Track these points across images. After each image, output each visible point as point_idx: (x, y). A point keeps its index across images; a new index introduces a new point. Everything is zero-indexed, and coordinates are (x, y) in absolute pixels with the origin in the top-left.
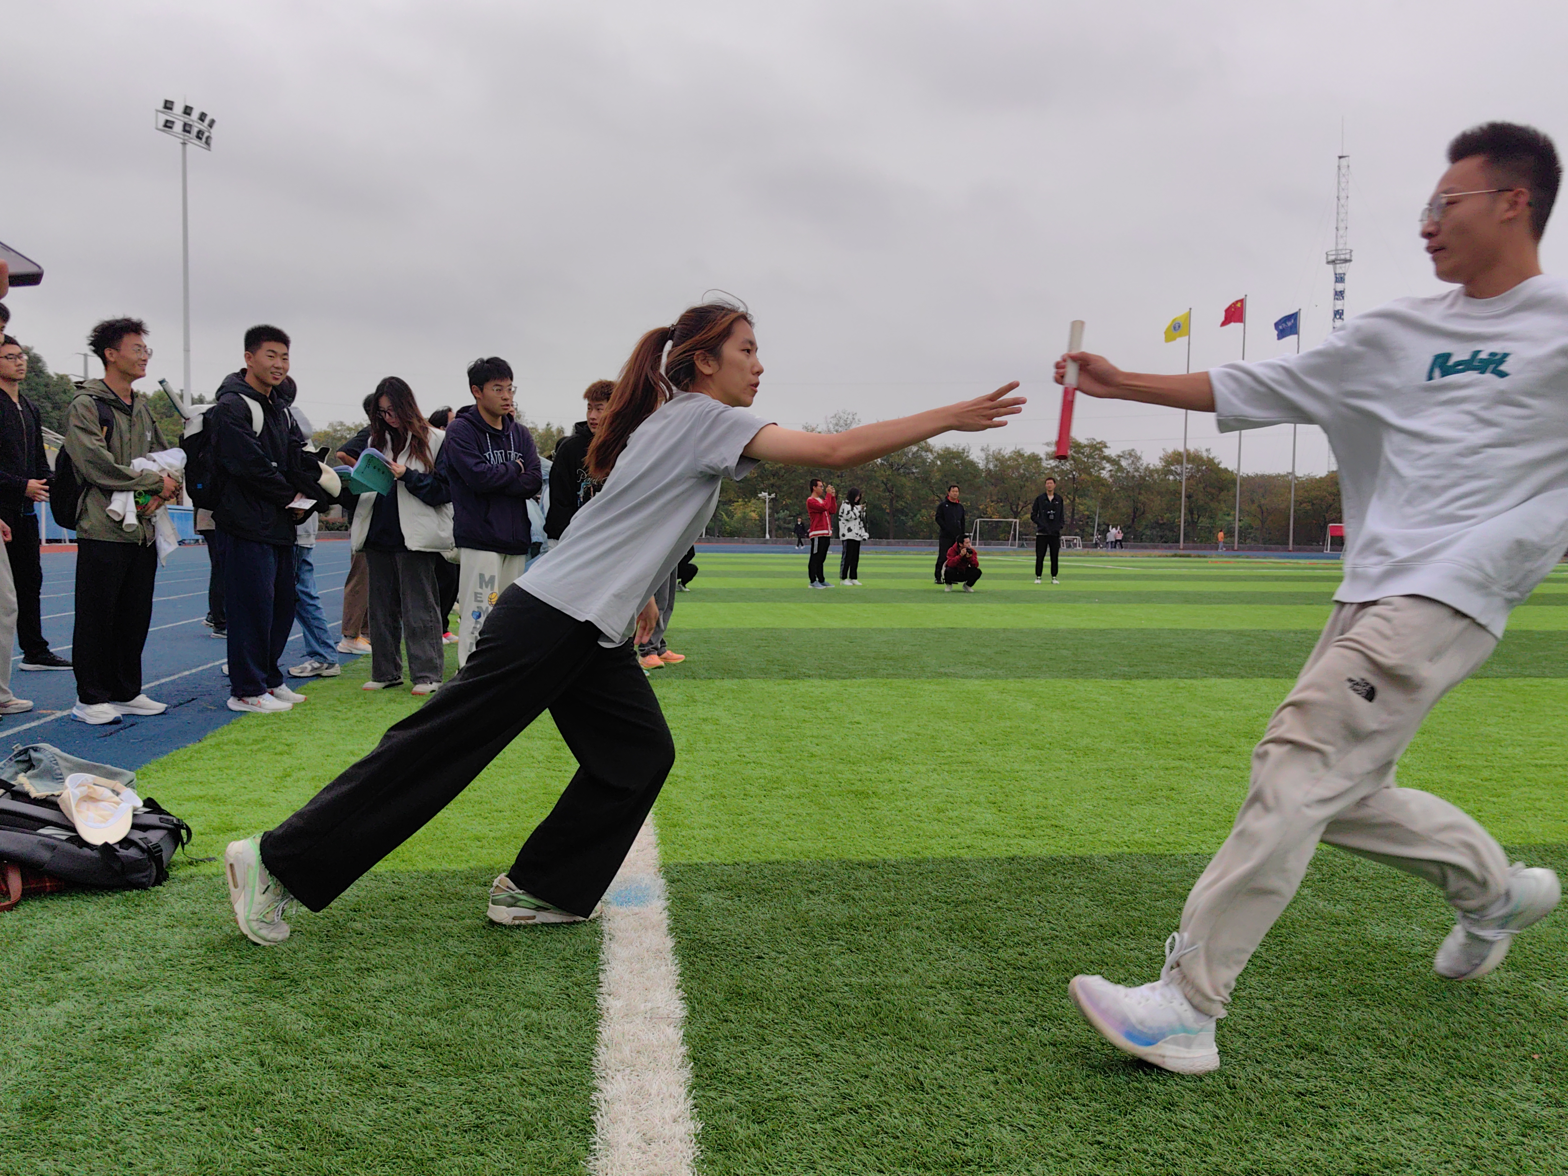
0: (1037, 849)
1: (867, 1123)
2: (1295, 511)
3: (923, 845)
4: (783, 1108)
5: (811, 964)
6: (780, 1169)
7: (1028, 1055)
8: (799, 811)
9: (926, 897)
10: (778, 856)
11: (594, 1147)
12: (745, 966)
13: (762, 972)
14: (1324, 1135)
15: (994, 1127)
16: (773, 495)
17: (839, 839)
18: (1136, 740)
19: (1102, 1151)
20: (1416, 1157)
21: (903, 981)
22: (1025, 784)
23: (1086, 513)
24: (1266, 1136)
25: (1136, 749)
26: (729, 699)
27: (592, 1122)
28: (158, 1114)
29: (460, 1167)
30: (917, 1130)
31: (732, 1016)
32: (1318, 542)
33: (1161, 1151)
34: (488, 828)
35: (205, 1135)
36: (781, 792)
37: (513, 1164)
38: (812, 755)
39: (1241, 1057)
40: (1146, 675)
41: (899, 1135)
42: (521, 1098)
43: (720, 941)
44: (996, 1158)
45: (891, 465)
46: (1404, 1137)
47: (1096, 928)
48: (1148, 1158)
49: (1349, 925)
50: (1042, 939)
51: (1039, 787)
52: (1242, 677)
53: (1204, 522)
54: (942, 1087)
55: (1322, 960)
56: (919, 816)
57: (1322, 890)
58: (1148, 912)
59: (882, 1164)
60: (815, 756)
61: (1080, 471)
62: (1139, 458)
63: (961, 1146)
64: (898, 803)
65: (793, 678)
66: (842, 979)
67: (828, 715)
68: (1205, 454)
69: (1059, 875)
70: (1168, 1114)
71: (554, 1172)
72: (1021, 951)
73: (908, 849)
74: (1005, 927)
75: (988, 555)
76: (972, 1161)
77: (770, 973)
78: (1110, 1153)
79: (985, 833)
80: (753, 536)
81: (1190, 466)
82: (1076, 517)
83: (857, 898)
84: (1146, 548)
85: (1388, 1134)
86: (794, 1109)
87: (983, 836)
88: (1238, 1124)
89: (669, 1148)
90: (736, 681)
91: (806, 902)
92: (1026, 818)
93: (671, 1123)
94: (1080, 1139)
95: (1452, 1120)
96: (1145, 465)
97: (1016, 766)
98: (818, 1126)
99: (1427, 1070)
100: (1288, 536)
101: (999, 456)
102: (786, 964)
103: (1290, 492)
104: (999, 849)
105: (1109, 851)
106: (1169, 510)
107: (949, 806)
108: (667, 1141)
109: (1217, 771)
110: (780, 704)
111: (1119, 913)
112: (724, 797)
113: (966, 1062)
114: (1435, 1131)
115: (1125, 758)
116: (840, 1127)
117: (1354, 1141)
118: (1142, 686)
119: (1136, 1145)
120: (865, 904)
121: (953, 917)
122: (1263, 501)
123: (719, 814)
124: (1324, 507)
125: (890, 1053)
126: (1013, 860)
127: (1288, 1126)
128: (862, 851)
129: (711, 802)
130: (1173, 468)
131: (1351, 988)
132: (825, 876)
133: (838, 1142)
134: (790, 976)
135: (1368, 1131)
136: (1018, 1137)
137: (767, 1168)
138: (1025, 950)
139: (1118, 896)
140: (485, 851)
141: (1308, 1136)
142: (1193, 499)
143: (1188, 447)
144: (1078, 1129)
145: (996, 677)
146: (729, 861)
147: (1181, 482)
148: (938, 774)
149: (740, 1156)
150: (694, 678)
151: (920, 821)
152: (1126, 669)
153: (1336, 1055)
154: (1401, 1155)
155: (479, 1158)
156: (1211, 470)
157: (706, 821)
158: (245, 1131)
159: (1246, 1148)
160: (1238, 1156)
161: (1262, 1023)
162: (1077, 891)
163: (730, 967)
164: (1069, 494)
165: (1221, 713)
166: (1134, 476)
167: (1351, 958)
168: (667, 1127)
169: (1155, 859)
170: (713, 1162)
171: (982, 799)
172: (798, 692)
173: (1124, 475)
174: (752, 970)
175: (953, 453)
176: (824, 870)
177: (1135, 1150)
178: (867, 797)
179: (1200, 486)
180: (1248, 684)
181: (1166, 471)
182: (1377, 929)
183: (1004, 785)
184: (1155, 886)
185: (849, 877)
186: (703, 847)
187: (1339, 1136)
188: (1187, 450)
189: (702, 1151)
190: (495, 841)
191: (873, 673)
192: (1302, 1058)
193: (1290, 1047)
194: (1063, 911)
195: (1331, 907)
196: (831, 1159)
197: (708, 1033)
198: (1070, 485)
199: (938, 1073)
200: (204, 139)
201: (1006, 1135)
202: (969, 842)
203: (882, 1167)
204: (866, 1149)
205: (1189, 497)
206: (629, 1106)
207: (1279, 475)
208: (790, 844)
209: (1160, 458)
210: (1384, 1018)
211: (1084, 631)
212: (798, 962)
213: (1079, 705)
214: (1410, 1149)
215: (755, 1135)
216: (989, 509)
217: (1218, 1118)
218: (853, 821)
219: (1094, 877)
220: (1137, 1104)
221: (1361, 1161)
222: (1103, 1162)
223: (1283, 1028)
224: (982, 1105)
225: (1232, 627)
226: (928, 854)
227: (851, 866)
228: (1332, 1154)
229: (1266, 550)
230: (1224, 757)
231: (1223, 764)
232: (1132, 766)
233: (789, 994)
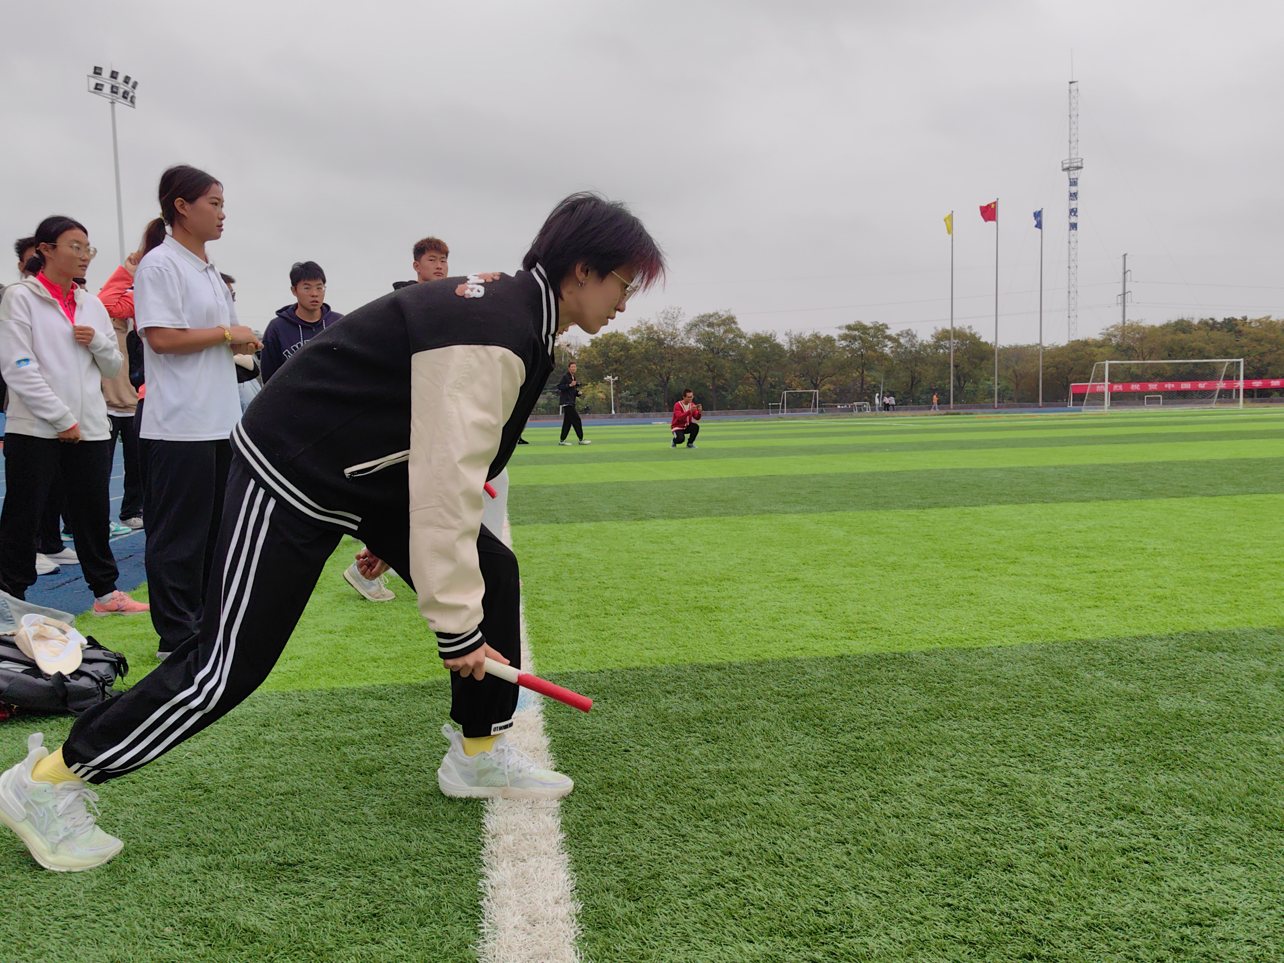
0: (861, 648)
1: (734, 897)
2: (1043, 374)
3: (762, 649)
4: (656, 886)
5: (672, 754)
6: (656, 943)
7: (875, 827)
8: (653, 625)
9: (769, 693)
10: (637, 663)
11: (482, 931)
12: (613, 759)
13: (629, 764)
14: (1154, 888)
15: (852, 895)
16: (616, 378)
17: (689, 647)
18: (935, 556)
19: (953, 913)
20: (1240, 905)
21: (756, 766)
22: (845, 595)
23: (873, 383)
24: (1101, 891)
25: (936, 563)
26: (588, 538)
27: (480, 906)
28: (75, 917)
29: (356, 956)
30: (781, 900)
31: (605, 804)
32: (1062, 399)
33: (1007, 910)
34: (384, 650)
35: (119, 935)
36: (636, 610)
37: (406, 950)
38: (662, 580)
39: (1065, 821)
40: (936, 505)
41: (764, 906)
42: (414, 887)
43: (591, 738)
44: (857, 924)
45: (712, 350)
46: (1226, 886)
47: (921, 713)
48: (996, 918)
49: (1142, 701)
50: (875, 725)
51: (858, 597)
52: (1017, 503)
53: (969, 386)
54: (799, 860)
55: (1124, 731)
56: (757, 625)
57: (1113, 672)
58: (965, 697)
59: (750, 934)
60: (664, 580)
61: (867, 349)
62: (914, 336)
63: (823, 914)
64: (738, 615)
65: (640, 519)
66: (700, 767)
67: (672, 547)
68: (968, 331)
69: (884, 669)
70: (1008, 875)
71: (445, 957)
72: (858, 735)
73: (750, 652)
74: (841, 714)
75: (795, 419)
76: (834, 928)
77: (637, 764)
78: (960, 914)
79: (815, 637)
80: (601, 412)
81: (956, 341)
82: (865, 387)
83: (709, 696)
84: (923, 409)
85: (1212, 884)
86: (665, 886)
87: (814, 640)
88: (1073, 881)
89: (552, 928)
90: (593, 524)
91: (664, 700)
92: (848, 623)
93: (553, 905)
94: (931, 902)
95: (1268, 869)
96: (919, 341)
97: (836, 581)
98: (689, 902)
99: (1236, 825)
100: (1038, 396)
101: (800, 339)
102: (649, 756)
103: (1039, 359)
104: (829, 649)
105: (924, 647)
106: (940, 378)
107: (782, 616)
108: (550, 921)
109: (1007, 578)
110: (631, 540)
111: (939, 699)
112: (588, 616)
113: (819, 836)
114: (1253, 880)
115: (928, 571)
116: (710, 901)
117: (1181, 892)
118: (934, 514)
119: (983, 906)
120: (716, 700)
121: (794, 708)
122: (1016, 368)
123: (584, 630)
124: (1066, 371)
125: (749, 831)
126: (842, 658)
127: (1120, 882)
128: (710, 656)
129: (576, 621)
130: (942, 343)
131: (1155, 755)
132: (679, 678)
133: (709, 915)
134: (655, 766)
135: (1193, 882)
136: (874, 903)
137: (644, 944)
138: (861, 734)
139: (937, 685)
140: (381, 671)
141: (1139, 889)
142: (960, 368)
143: (954, 326)
144: (928, 893)
145: (811, 511)
146: (595, 669)
147: (949, 354)
148: (770, 591)
149: (618, 933)
150: (558, 523)
151: (758, 629)
152: (919, 501)
153: (1152, 815)
154: (1228, 903)
155: (375, 947)
156: (973, 344)
157: (573, 637)
158: (156, 931)
159: (1085, 903)
160: (1079, 912)
161: (1081, 789)
162: (900, 682)
163: (600, 760)
164: (858, 367)
165: (1003, 532)
166: (911, 352)
167: (1149, 728)
168: (550, 909)
169: (966, 652)
170: (593, 940)
171: (810, 609)
172: (646, 530)
173: (902, 350)
174: (620, 762)
175: (762, 338)
176: (678, 673)
177: (983, 911)
178: (711, 611)
179: (965, 357)
180: (1024, 508)
181: (937, 346)
182: (1167, 702)
183: (827, 597)
184: (968, 675)
185: (701, 678)
186: (572, 659)
187: (1167, 888)
188: (954, 329)
189: (583, 930)
190: (389, 661)
191: (707, 513)
192: (1122, 819)
193: (1109, 809)
194: (890, 700)
195: (1123, 686)
196: (703, 932)
197: (583, 820)
198: (859, 360)
199: (794, 848)
200: (129, 99)
201: (860, 902)
202: (802, 645)
203: (751, 937)
204: (734, 921)
205: (956, 366)
206: (513, 890)
207: (1029, 346)
208: (647, 653)
209: (932, 336)
210: (1188, 780)
211: (880, 473)
212: (660, 753)
213: (883, 531)
214: (1234, 897)
215: (631, 912)
216: (793, 383)
217: (1054, 877)
218: (700, 632)
219: (914, 669)
220: (979, 867)
221: (1191, 911)
222: (955, 923)
223: (1100, 793)
224: (838, 874)
225: (1001, 466)
226: (767, 656)
227: (701, 669)
228: (1163, 906)
229: (1022, 407)
230: (1011, 566)
231: (1011, 572)
232: (934, 577)
233: (655, 782)
